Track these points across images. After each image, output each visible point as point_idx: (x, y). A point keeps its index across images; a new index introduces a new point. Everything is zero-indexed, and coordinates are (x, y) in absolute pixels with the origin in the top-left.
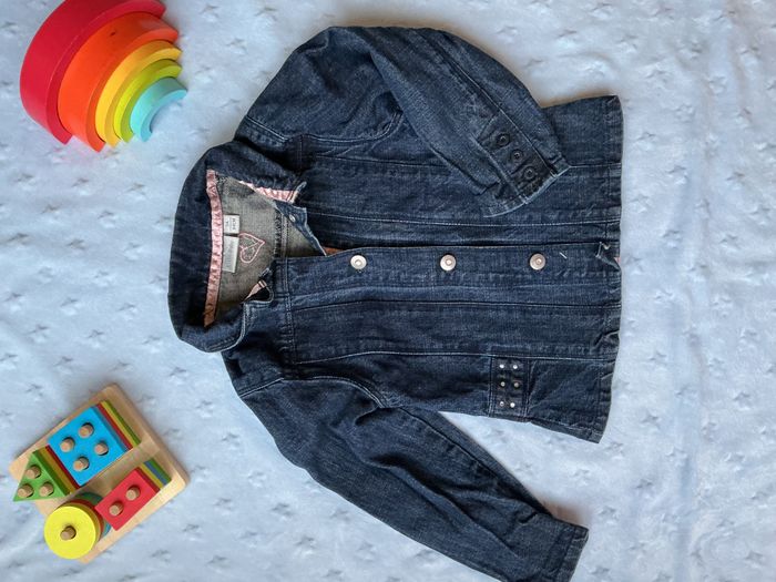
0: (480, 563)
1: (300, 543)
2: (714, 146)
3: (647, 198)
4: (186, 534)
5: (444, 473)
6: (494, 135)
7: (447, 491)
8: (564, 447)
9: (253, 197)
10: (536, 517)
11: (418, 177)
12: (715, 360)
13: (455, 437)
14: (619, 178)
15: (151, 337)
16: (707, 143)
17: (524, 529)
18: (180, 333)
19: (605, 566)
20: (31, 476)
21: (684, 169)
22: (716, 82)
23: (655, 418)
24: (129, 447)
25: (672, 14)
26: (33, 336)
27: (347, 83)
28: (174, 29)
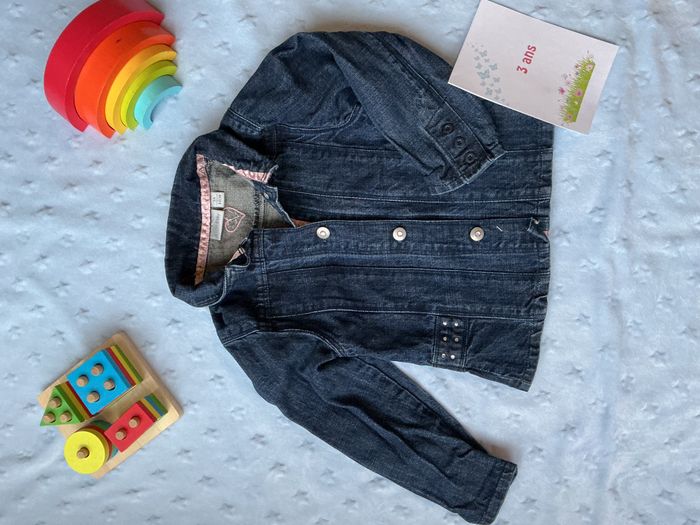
0: (424, 490)
1: (273, 468)
2: (638, 133)
3: (575, 178)
4: (179, 457)
5: (395, 413)
6: (440, 125)
7: (396, 428)
8: (497, 394)
9: (235, 177)
10: (472, 453)
11: (375, 160)
12: (634, 322)
13: (404, 382)
14: (550, 161)
15: (152, 293)
16: (630, 130)
17: (462, 462)
18: (173, 291)
19: (533, 497)
20: (54, 406)
21: (609, 153)
22: (641, 75)
23: (579, 371)
24: (133, 384)
25: (603, 15)
26: (57, 290)
27: (314, 80)
28: (171, 34)
